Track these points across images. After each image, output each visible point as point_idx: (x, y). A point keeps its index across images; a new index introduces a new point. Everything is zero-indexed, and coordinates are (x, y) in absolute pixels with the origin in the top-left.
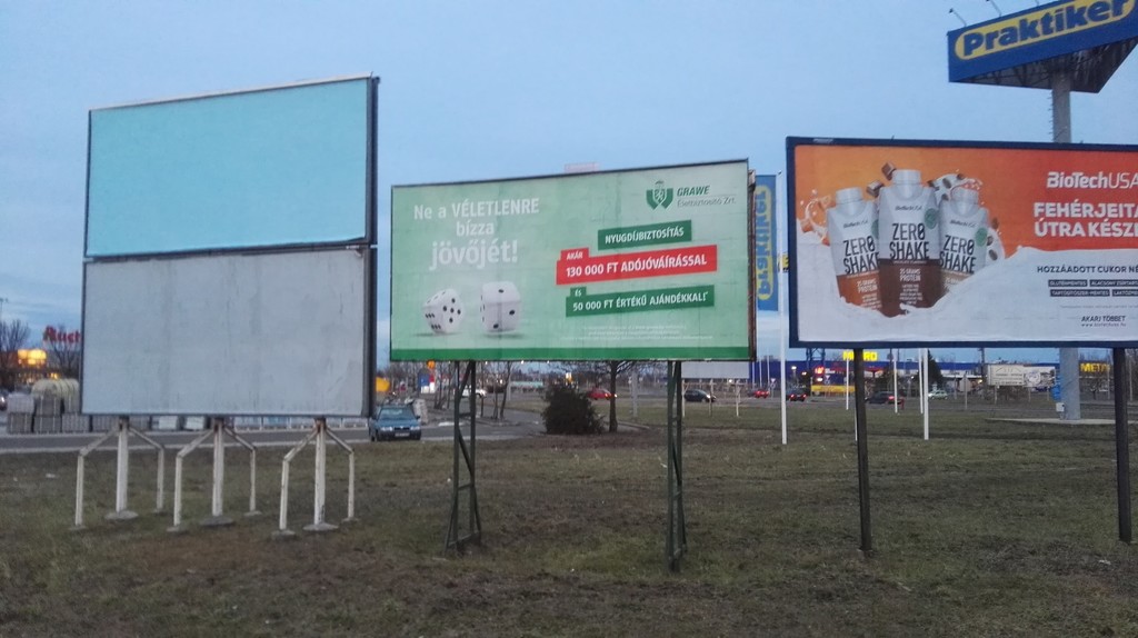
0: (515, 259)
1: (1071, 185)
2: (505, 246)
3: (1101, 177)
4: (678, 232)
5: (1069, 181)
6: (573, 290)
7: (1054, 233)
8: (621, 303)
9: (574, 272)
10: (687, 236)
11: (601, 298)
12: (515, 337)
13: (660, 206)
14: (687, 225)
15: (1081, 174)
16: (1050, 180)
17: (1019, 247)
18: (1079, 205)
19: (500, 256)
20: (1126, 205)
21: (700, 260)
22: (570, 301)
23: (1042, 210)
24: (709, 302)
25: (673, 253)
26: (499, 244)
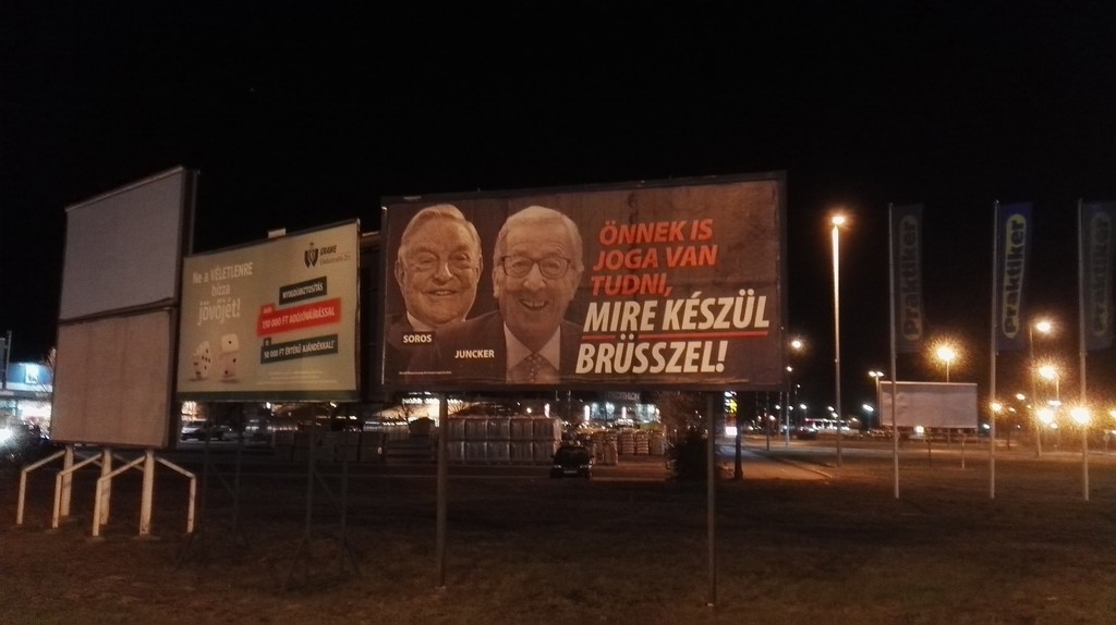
0: (238, 314)
2: (234, 305)
4: (319, 287)
6: (265, 340)
8: (288, 350)
9: (267, 324)
10: (324, 292)
11: (278, 347)
12: (234, 382)
13: (311, 264)
14: (323, 280)
19: (231, 313)
21: (330, 312)
22: (265, 349)
24: (334, 350)
25: (316, 306)
26: (231, 303)
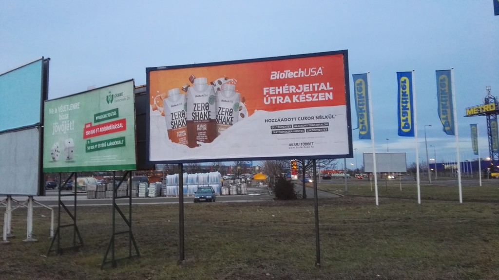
0: (73, 129)
1: (284, 77)
3: (300, 71)
4: (114, 114)
5: (282, 75)
6: (87, 141)
7: (274, 103)
8: (100, 146)
9: (88, 133)
10: (117, 116)
11: (94, 144)
12: (73, 162)
13: (110, 102)
14: (117, 110)
15: (289, 71)
16: (272, 76)
17: (256, 111)
18: (288, 87)
19: (69, 128)
20: (314, 85)
21: (121, 126)
22: (87, 145)
23: (268, 91)
24: (124, 145)
25: (113, 123)
26: (69, 123)
